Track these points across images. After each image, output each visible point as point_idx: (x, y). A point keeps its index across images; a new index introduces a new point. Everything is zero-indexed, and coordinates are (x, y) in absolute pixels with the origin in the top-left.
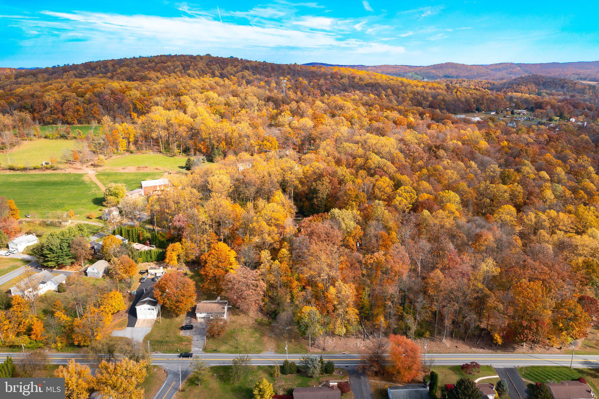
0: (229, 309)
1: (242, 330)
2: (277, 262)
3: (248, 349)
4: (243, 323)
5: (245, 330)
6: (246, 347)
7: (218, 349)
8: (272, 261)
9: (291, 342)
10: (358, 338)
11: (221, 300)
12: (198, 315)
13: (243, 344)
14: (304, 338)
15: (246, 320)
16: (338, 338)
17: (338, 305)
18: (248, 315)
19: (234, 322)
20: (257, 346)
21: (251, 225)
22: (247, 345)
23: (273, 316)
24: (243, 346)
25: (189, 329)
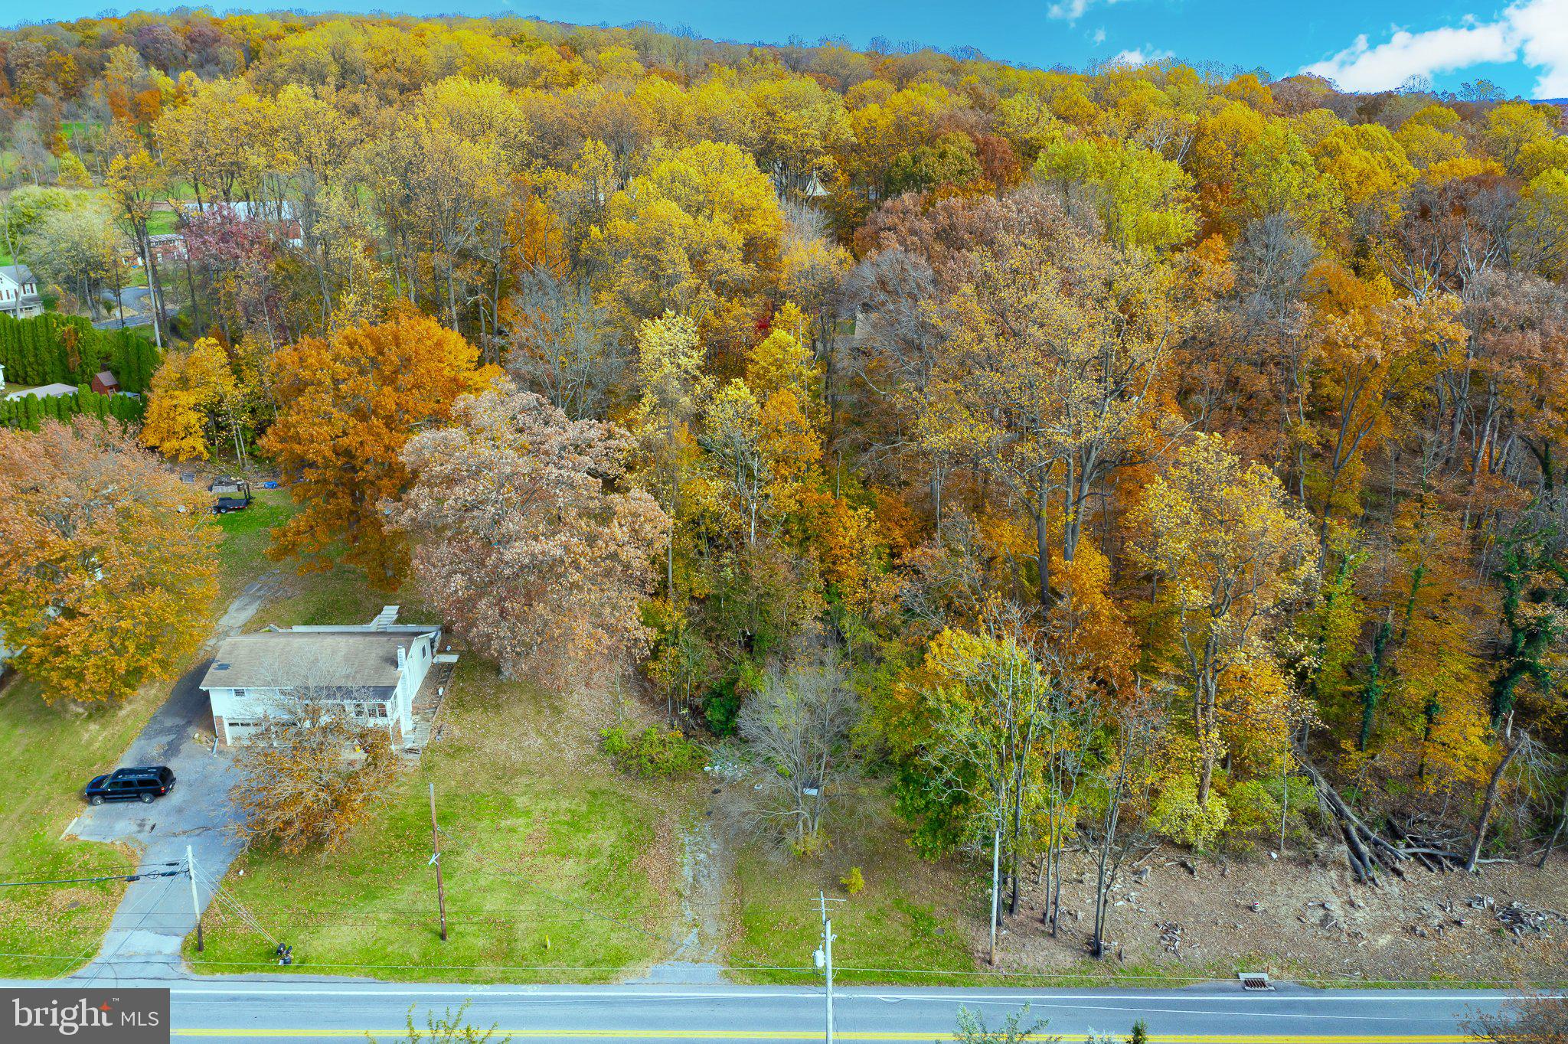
0: (438, 675)
1: (506, 806)
2: (739, 390)
3: (525, 945)
4: (517, 756)
5: (521, 801)
6: (508, 926)
7: (301, 943)
8: (709, 382)
9: (844, 889)
10: (1307, 860)
11: (399, 621)
12: (222, 704)
13: (494, 904)
14: (956, 862)
15: (535, 742)
16: (1168, 860)
17: (1215, 611)
18: (557, 711)
19: (455, 751)
20: (597, 924)
21: (595, 230)
22: (526, 907)
23: (714, 715)
24: (491, 921)
25: (138, 797)
